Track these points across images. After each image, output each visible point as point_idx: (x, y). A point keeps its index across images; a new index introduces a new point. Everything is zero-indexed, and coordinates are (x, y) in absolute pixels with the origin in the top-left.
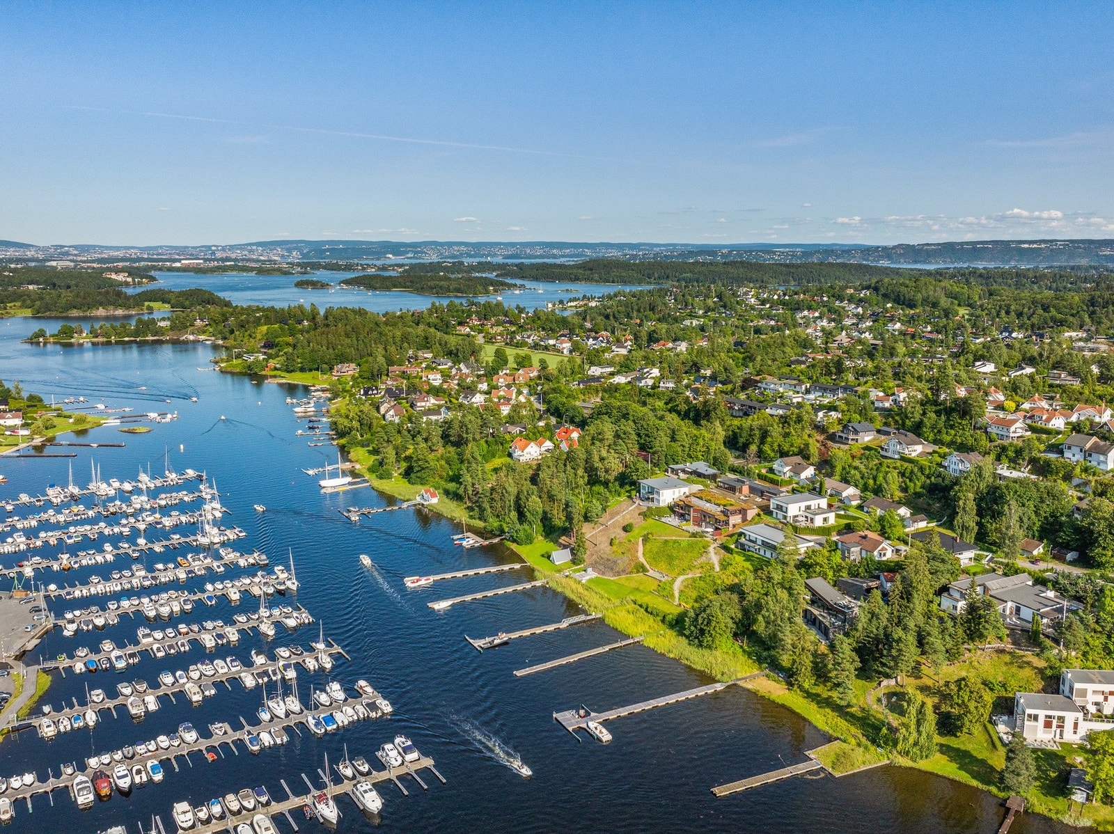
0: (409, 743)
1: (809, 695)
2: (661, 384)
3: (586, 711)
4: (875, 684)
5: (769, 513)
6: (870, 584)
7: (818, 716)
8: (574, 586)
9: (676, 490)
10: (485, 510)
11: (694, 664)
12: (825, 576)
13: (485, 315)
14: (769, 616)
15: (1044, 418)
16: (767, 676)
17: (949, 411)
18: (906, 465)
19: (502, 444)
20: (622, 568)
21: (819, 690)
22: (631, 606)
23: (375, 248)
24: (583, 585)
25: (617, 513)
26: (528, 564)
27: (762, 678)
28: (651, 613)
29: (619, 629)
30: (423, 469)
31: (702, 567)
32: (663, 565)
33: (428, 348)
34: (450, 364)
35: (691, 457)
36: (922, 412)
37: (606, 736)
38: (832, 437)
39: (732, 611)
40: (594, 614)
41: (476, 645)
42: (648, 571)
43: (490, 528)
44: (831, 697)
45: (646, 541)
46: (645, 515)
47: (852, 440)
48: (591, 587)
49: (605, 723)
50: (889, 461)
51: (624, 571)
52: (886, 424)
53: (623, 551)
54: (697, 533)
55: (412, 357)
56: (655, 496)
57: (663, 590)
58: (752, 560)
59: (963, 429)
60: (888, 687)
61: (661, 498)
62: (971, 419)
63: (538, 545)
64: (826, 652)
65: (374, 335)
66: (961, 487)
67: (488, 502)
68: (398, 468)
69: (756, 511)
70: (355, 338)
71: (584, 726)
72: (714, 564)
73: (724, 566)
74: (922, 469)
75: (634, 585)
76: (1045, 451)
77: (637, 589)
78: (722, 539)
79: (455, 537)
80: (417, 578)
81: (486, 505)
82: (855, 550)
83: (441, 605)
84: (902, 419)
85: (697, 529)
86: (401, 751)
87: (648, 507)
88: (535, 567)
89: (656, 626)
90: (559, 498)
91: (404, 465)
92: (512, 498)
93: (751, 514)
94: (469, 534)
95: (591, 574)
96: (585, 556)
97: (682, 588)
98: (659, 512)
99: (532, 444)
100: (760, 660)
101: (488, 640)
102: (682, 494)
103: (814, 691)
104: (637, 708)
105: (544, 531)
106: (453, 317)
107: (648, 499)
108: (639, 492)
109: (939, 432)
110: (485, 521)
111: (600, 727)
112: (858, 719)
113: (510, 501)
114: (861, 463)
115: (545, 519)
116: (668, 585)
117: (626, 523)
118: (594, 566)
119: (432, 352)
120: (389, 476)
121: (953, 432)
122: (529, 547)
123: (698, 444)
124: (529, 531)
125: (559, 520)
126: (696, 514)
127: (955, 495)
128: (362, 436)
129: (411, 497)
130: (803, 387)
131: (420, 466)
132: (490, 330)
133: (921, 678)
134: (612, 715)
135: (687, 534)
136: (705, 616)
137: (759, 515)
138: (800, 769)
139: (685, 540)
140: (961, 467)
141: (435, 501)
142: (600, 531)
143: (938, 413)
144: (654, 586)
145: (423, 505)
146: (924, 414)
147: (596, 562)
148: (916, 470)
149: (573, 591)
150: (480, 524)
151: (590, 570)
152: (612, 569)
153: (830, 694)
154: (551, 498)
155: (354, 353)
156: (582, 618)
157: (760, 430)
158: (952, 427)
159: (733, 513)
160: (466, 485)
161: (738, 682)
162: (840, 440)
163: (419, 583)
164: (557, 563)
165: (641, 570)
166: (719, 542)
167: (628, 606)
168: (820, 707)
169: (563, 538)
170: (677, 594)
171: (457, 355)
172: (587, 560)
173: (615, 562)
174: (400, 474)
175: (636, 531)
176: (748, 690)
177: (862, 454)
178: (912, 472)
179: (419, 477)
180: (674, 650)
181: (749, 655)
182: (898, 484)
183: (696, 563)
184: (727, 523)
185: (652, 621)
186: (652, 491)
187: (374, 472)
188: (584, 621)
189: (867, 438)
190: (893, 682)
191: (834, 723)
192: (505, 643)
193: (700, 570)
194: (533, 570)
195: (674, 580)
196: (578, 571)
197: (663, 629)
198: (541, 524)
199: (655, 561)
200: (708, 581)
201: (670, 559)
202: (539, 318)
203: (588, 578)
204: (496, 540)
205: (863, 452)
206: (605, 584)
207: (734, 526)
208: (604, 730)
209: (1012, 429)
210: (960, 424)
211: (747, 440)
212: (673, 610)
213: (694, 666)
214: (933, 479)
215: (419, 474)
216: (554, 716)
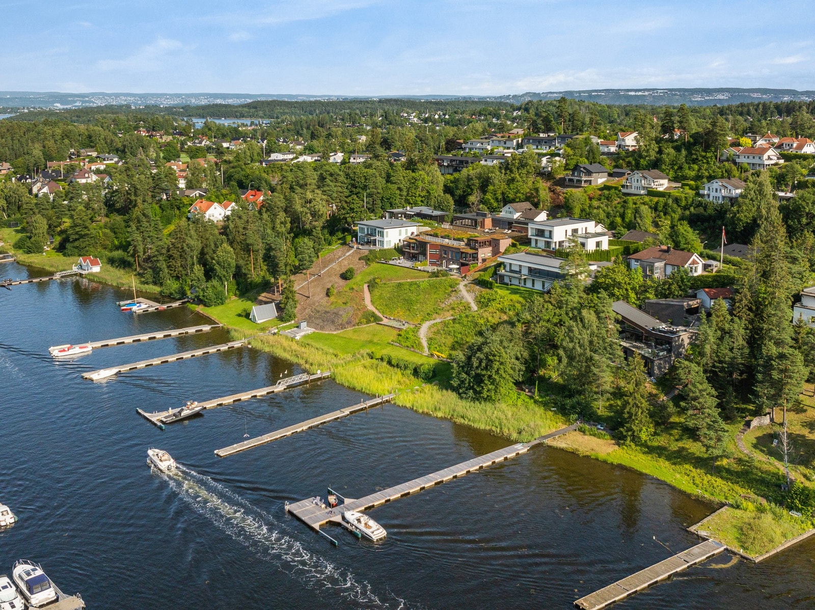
0: (39, 572)
1: (650, 450)
2: (352, 160)
3: (338, 498)
4: (741, 426)
5: (526, 242)
6: (691, 303)
7: (678, 476)
8: (286, 343)
9: (403, 229)
10: (161, 270)
11: (474, 421)
12: (626, 298)
13: (154, 127)
14: (574, 348)
15: (795, 145)
16: (582, 431)
17: (689, 146)
18: (656, 199)
19: (179, 209)
20: (345, 319)
21: (661, 441)
22: (368, 361)
23: (43, 98)
24: (297, 342)
25: (331, 261)
26: (221, 325)
27: (575, 433)
28: (398, 366)
29: (358, 388)
30: (82, 236)
31: (453, 309)
32: (401, 312)
33: (92, 147)
34: (116, 159)
35: (409, 203)
36: (657, 150)
37: (376, 532)
38: (562, 183)
39: (516, 348)
40: (319, 372)
41: (154, 419)
42: (382, 320)
43: (168, 292)
44: (683, 448)
45: (373, 287)
46: (367, 260)
47: (585, 181)
48: (309, 343)
49: (370, 511)
50: (634, 198)
51: (349, 323)
52: (616, 167)
53: (344, 301)
54: (438, 272)
55: (73, 154)
56: (378, 238)
57: (405, 339)
58: (521, 293)
59: (708, 163)
60: (760, 427)
61: (386, 239)
62: (716, 151)
63: (230, 305)
64: (655, 392)
65: (32, 134)
66: (740, 206)
67: (165, 260)
68: (52, 243)
69: (510, 241)
70: (9, 138)
71: (338, 519)
72: (469, 303)
73: (483, 303)
74: (677, 200)
75: (365, 337)
76: (808, 175)
77: (371, 342)
78: (473, 274)
79: (122, 303)
80: (69, 346)
81: (163, 265)
82: (659, 265)
83: (102, 375)
84: (635, 160)
85: (435, 268)
86: (23, 587)
87: (370, 251)
88: (230, 327)
89: (408, 382)
90: (256, 247)
91: (58, 239)
92: (196, 253)
93: (505, 244)
94: (140, 299)
95: (306, 330)
96: (296, 311)
97: (431, 336)
98: (385, 256)
99: (216, 204)
100: (563, 411)
101: (171, 411)
102: (409, 234)
103: (655, 444)
104: (413, 486)
105: (237, 289)
106: (120, 130)
107: (368, 243)
108: (356, 236)
109: (681, 168)
110: (161, 285)
111: (364, 518)
112: (738, 474)
113: (192, 257)
114: (602, 203)
115: (239, 275)
116: (411, 333)
117: (344, 270)
118: (310, 321)
119: (97, 151)
120: (39, 250)
121: (696, 167)
122: (220, 308)
123: (416, 188)
124: (220, 289)
125: (257, 273)
126: (433, 251)
127: (733, 217)
128: (9, 216)
129: (66, 268)
130: (515, 141)
131: (77, 233)
132: (160, 140)
133: (805, 411)
134: (377, 499)
135: (425, 274)
136: (482, 356)
137: (514, 245)
138: (697, 555)
139: (424, 282)
140: (724, 192)
141: (96, 269)
142: (312, 281)
143: (678, 149)
144: (392, 335)
145: (81, 275)
146: (660, 152)
147: (310, 317)
148: (670, 201)
149: (285, 350)
150: (156, 289)
151: (304, 325)
152: (333, 322)
153: (680, 444)
154: (247, 249)
155: (8, 153)
156: (304, 377)
157: (479, 178)
158: (695, 161)
159: (484, 244)
160: (135, 246)
161: (546, 441)
162: (571, 184)
163: (71, 352)
164: (259, 322)
165: (372, 319)
166: (470, 278)
167: (363, 362)
168: (674, 464)
169: (263, 295)
170: (425, 343)
171: (124, 151)
172: (298, 315)
173: (336, 314)
174: (53, 249)
175: (358, 278)
176: (562, 450)
177: (600, 195)
178: (666, 205)
179: (77, 247)
180: (442, 407)
181: (545, 405)
182: (651, 219)
183: (443, 305)
184: (475, 257)
185: (400, 376)
186: (373, 231)
187: (20, 248)
188: (306, 382)
189: (601, 180)
190: (766, 420)
191: (705, 482)
192: (197, 415)
193: (451, 312)
194: (228, 332)
195: (418, 327)
196: (289, 327)
197: (417, 384)
198: (234, 282)
199: (389, 308)
200: (465, 323)
201: (409, 304)
202: (210, 129)
203: (302, 334)
204: (176, 305)
205: (600, 192)
206: (326, 339)
207: (484, 260)
208: (372, 523)
209: (765, 157)
210: (704, 157)
211: (464, 192)
212: (425, 359)
213: (476, 425)
214: (692, 209)
215: (76, 244)
216: (287, 508)
